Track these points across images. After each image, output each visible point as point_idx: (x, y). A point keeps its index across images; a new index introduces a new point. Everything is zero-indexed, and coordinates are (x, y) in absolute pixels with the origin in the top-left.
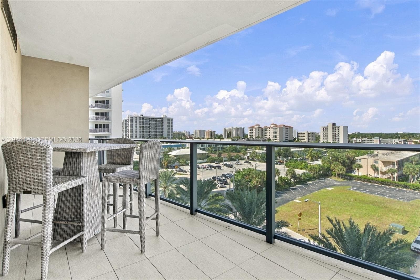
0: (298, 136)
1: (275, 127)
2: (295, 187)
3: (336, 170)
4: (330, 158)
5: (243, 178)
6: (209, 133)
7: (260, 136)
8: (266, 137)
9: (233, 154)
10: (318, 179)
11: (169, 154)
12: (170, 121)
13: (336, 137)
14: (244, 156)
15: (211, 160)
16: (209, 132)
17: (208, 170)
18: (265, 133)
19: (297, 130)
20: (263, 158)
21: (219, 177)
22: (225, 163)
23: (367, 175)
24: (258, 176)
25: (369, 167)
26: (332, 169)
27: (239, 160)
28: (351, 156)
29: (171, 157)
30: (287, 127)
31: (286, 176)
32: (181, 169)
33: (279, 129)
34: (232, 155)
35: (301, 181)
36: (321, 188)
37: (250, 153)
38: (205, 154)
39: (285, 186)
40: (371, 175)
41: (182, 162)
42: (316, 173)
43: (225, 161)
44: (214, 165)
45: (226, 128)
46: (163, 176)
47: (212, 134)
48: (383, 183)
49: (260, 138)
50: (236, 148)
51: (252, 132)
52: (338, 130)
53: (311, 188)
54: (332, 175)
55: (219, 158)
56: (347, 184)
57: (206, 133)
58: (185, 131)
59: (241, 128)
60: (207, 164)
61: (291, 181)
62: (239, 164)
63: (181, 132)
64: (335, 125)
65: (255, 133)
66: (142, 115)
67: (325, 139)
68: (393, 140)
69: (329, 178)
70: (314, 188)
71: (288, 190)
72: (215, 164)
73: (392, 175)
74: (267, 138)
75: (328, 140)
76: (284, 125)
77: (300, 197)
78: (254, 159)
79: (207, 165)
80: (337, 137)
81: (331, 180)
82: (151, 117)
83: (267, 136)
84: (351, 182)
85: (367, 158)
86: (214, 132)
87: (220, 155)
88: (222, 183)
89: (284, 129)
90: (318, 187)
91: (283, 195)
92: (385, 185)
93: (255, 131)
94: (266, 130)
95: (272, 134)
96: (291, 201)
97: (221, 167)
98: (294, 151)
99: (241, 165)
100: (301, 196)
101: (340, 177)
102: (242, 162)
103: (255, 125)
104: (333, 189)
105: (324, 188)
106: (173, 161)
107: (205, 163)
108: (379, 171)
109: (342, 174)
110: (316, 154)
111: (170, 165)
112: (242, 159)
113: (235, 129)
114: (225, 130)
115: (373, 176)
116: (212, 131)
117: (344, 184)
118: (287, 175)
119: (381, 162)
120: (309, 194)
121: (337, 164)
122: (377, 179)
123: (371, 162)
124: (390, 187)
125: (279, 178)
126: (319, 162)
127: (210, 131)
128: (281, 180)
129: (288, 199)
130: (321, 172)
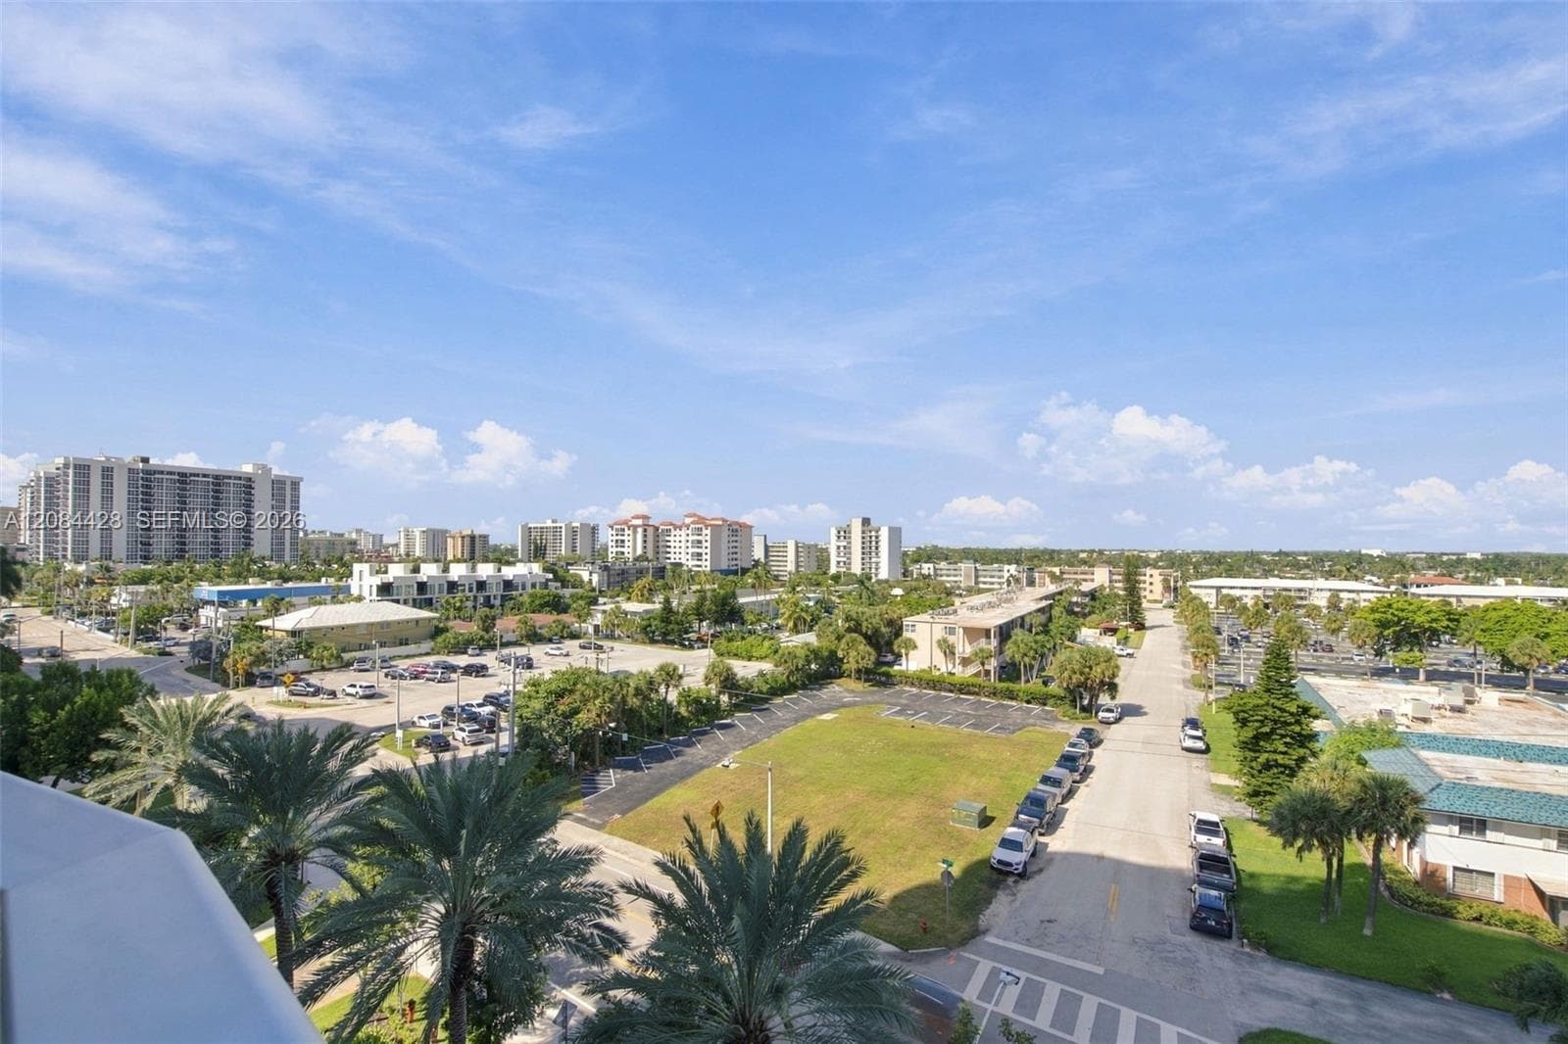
0: (766, 556)
1: (697, 526)
2: (728, 721)
3: (850, 659)
4: (840, 624)
5: (549, 704)
6: (463, 540)
7: (650, 555)
8: (669, 558)
9: (544, 620)
10: (804, 687)
11: (261, 628)
12: (286, 492)
13: (870, 558)
14: (583, 625)
15: (449, 643)
16: (463, 537)
17: (431, 683)
18: (663, 543)
19: (765, 536)
20: (645, 629)
21: (472, 706)
22: (505, 651)
23: (930, 668)
24: (604, 692)
25: (935, 645)
26: (841, 656)
27: (562, 637)
28: (895, 616)
29: (269, 637)
30: (735, 527)
31: (704, 686)
32: (313, 686)
33: (708, 532)
34: (538, 624)
35: (750, 699)
36: (804, 717)
37: (604, 612)
38: (430, 620)
39: (698, 721)
40: (939, 669)
41: (323, 656)
42: (797, 669)
43: (505, 645)
44: (462, 661)
45: (530, 525)
46: (169, 722)
47: (476, 548)
48: (963, 688)
49: (647, 560)
50: (555, 597)
51: (623, 541)
52: (877, 537)
53: (778, 718)
54: (841, 676)
55: (486, 637)
56: (876, 698)
57: (450, 541)
58: (359, 531)
59: (586, 524)
60: (431, 660)
61: (718, 702)
62: (559, 655)
63: (342, 535)
64: (869, 524)
65: (630, 544)
66: (145, 460)
67: (842, 564)
68: (1006, 567)
69: (832, 683)
70: (786, 720)
71: (705, 733)
72: (466, 656)
73: (983, 664)
74: (672, 561)
75: (849, 569)
76: (724, 520)
77: (737, 753)
78: (617, 632)
79: (432, 664)
80: (873, 560)
81: (836, 689)
82: (188, 471)
83: (672, 556)
84: (888, 691)
85: (931, 620)
86: (485, 538)
87: (488, 624)
88: (477, 727)
89: (725, 533)
90: (794, 716)
91: (687, 749)
92: (969, 693)
93: (630, 538)
94: (670, 535)
95: (687, 547)
96: (708, 766)
97: (487, 669)
98: (747, 603)
99: (567, 655)
100: (743, 748)
101: (860, 679)
102: (571, 645)
103: (633, 518)
104: (836, 718)
105: (813, 716)
106: (281, 655)
107: (427, 654)
108: (957, 655)
109: (866, 668)
110: (807, 611)
111: (263, 669)
112: (574, 636)
113: (563, 530)
114: (528, 531)
115: (943, 669)
116: (475, 533)
117: (870, 698)
118: (707, 685)
119: (961, 630)
120: (766, 740)
121: (855, 640)
122: (951, 679)
123: (939, 632)
124: (978, 698)
125: (680, 694)
126: (810, 638)
127: (470, 533)
128: (687, 702)
129: (701, 761)
130: (813, 666)
